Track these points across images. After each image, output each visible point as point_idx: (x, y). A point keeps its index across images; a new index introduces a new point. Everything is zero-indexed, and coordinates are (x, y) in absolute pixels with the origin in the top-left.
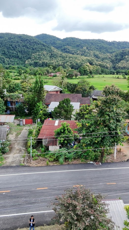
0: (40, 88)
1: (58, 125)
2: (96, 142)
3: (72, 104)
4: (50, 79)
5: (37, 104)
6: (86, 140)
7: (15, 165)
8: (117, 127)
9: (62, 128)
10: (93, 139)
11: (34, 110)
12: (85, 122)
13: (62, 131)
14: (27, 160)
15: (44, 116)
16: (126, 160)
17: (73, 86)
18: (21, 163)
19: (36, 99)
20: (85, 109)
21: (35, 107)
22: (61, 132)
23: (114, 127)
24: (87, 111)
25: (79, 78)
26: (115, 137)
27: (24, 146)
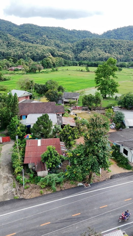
0: (14, 102)
1: (41, 145)
2: (87, 170)
3: (50, 119)
4: (11, 74)
5: (12, 119)
6: (78, 169)
7: (9, 199)
8: (104, 155)
9: (49, 153)
10: (84, 167)
11: (9, 125)
12: (75, 152)
13: (49, 155)
14: (19, 190)
15: (22, 132)
16: (110, 177)
17: (42, 88)
18: (14, 195)
19: (11, 113)
20: (68, 129)
21: (10, 122)
22: (48, 157)
23: (102, 156)
24: (70, 131)
25: (43, 72)
26: (102, 164)
27: (10, 171)
